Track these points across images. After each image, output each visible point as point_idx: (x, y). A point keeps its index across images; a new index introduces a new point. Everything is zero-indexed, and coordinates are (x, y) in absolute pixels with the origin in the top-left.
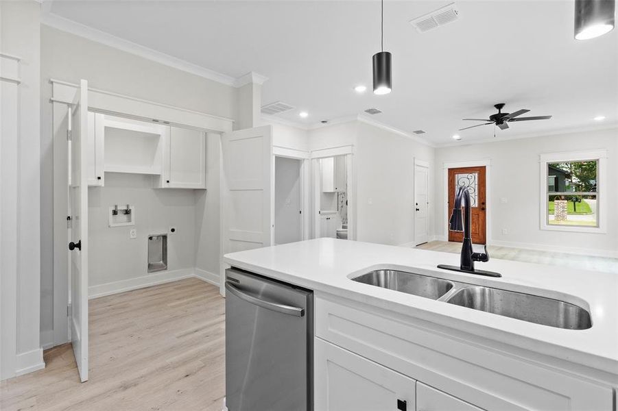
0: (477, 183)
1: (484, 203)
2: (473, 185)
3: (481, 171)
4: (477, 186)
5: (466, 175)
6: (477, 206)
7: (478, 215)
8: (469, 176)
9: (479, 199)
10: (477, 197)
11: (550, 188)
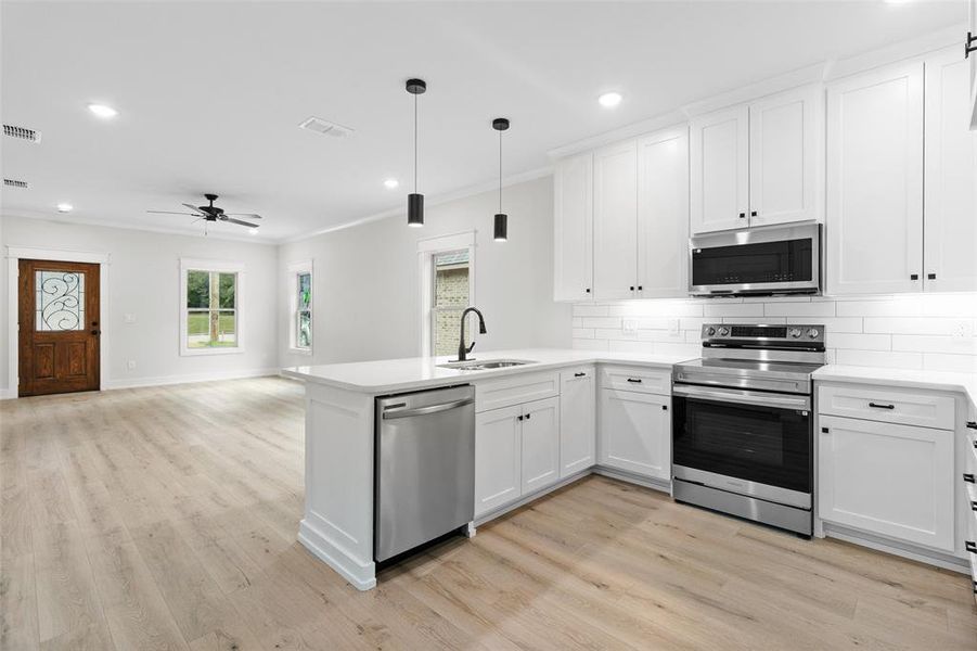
0: (82, 290)
1: (96, 323)
2: (75, 293)
3: (91, 272)
4: (82, 295)
5: (60, 275)
6: (82, 328)
7: (85, 343)
8: (68, 277)
9: (88, 316)
10: (82, 314)
11: (189, 305)
